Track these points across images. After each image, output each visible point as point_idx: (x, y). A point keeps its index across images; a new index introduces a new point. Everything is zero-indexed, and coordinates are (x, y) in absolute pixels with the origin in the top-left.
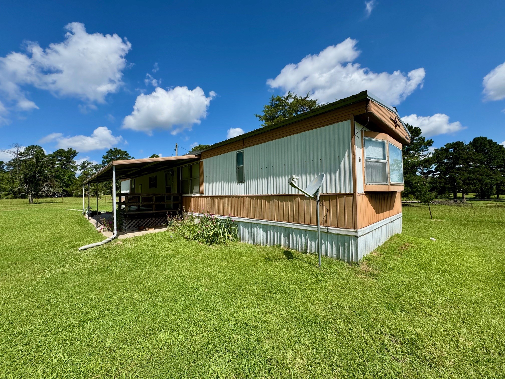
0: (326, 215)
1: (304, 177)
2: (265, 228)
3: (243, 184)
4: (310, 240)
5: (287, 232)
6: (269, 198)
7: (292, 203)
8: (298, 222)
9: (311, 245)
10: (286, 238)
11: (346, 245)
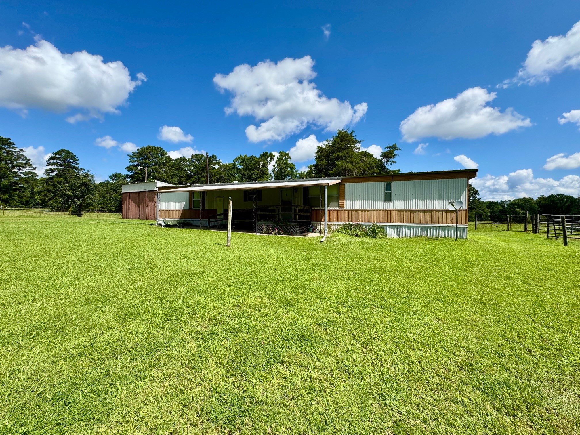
0: (452, 219)
1: (440, 201)
2: (409, 228)
3: (391, 203)
4: (442, 231)
5: (426, 229)
6: (413, 211)
7: (430, 214)
8: (435, 223)
9: (442, 233)
10: (426, 232)
11: (462, 231)
